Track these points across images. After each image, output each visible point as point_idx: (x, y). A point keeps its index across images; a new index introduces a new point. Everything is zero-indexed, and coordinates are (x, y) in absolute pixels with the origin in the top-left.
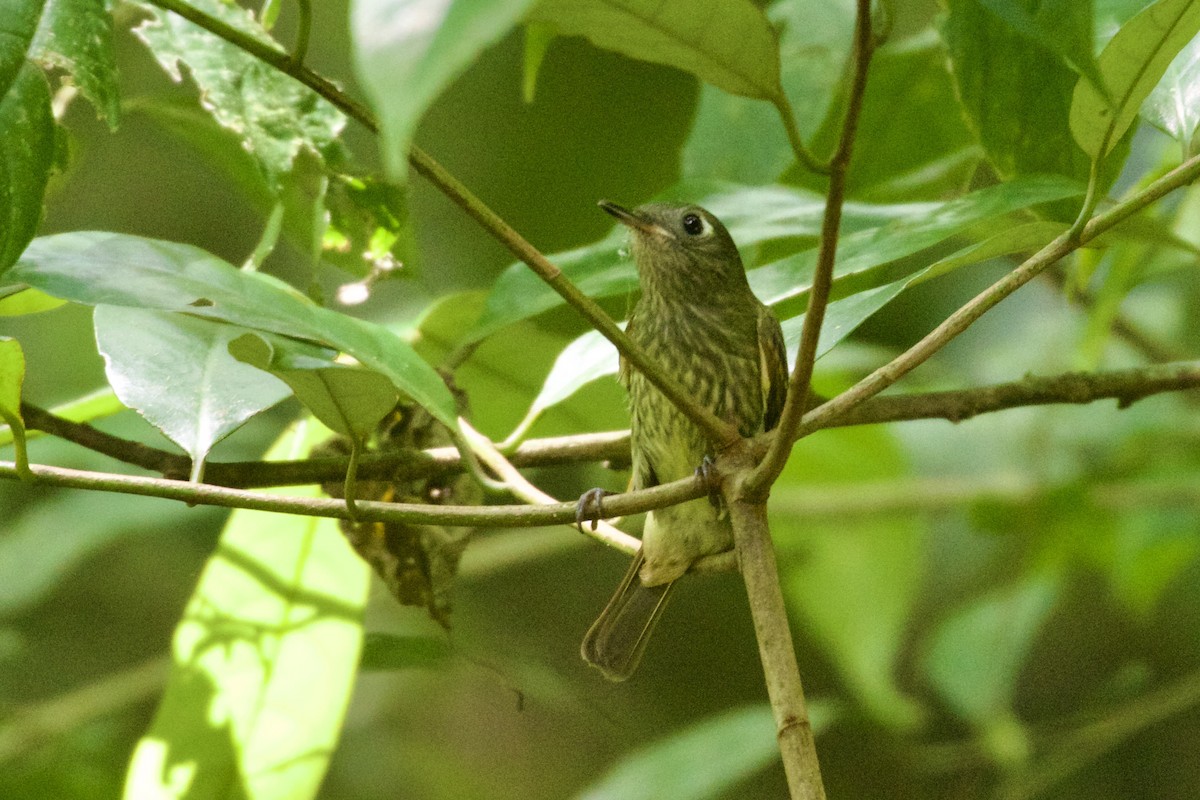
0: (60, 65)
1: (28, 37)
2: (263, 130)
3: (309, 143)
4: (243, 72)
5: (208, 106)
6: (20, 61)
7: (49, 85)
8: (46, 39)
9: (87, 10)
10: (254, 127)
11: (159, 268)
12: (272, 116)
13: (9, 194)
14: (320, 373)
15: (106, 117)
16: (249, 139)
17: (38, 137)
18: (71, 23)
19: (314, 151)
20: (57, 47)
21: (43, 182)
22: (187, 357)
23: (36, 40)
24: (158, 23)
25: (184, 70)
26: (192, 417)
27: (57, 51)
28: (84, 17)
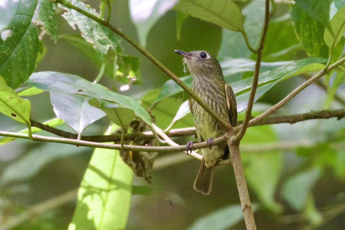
0: (40, 24)
1: (32, 16)
2: (99, 42)
3: (112, 46)
4: (93, 26)
5: (83, 36)
6: (29, 23)
7: (37, 30)
8: (37, 17)
9: (48, 9)
10: (96, 42)
11: (68, 81)
12: (101, 39)
13: (26, 60)
14: (114, 109)
15: (53, 39)
16: (95, 45)
17: (35, 44)
18: (44, 12)
19: (113, 48)
20: (40, 19)
21: (36, 57)
22: (76, 105)
23: (34, 17)
24: (69, 13)
25: (76, 26)
26: (78, 122)
27: (40, 20)
28: (47, 11)
